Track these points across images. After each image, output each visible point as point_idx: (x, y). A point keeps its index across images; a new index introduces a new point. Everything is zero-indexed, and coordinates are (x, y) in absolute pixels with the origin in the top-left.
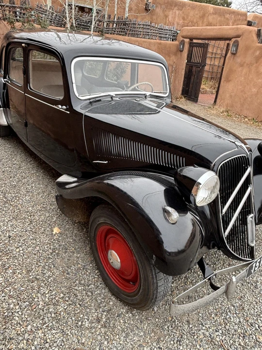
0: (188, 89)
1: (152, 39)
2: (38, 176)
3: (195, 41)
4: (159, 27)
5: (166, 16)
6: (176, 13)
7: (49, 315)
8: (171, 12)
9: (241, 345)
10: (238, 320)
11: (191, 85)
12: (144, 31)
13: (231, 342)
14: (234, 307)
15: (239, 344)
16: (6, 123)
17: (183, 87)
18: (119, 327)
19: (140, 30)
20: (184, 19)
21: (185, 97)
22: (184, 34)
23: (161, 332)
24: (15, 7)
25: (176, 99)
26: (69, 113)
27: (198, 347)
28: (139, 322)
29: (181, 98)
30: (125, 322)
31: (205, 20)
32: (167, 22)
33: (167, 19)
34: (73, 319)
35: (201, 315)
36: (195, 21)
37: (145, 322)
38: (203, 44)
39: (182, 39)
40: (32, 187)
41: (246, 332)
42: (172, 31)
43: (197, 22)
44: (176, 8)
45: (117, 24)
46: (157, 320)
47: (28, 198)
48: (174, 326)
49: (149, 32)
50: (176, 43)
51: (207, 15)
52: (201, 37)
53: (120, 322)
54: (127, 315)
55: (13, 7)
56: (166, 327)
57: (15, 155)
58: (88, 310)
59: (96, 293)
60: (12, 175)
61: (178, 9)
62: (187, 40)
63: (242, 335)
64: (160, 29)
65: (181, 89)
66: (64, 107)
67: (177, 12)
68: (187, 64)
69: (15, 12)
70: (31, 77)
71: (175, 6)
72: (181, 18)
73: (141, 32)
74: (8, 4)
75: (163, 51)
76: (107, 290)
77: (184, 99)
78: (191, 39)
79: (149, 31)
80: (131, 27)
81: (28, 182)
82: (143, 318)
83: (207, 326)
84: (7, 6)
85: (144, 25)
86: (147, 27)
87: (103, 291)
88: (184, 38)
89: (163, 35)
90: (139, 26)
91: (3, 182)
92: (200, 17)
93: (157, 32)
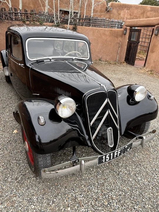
0: (129, 57)
1: (106, 28)
3: (133, 28)
4: (111, 21)
5: (119, 14)
6: (125, 11)
8: (122, 12)
9: (92, 205)
10: (97, 191)
11: (130, 55)
12: (102, 23)
13: (86, 202)
14: (98, 183)
15: (91, 204)
16: (8, 75)
17: (126, 56)
18: (26, 184)
19: (99, 23)
20: (130, 15)
21: (126, 62)
22: (127, 24)
23: (48, 190)
24: (27, 13)
25: (121, 63)
26: (24, 67)
27: (65, 201)
28: (38, 183)
29: (124, 63)
30: (30, 182)
31: (145, 15)
32: (120, 17)
33: (120, 16)
34: (4, 176)
35: (75, 185)
37: (41, 184)
38: (138, 29)
39: (125, 27)
41: (99, 198)
42: (119, 22)
43: (139, 17)
44: (126, 9)
45: (85, 20)
46: (48, 183)
48: (56, 188)
49: (104, 24)
50: (122, 29)
51: (146, 12)
52: (137, 25)
53: (28, 181)
54: (33, 179)
55: (26, 13)
56: (52, 188)
58: (13, 173)
59: (22, 165)
60: (5, 102)
61: (127, 10)
62: (128, 28)
63: (95, 200)
64: (111, 22)
65: (124, 57)
66: (22, 65)
67: (126, 11)
68: (128, 42)
69: (28, 16)
71: (125, 8)
72: (129, 15)
73: (99, 24)
74: (24, 12)
75: (113, 35)
76: (28, 165)
77: (125, 63)
78: (131, 27)
79: (105, 23)
80: (94, 21)
82: (41, 181)
83: (76, 191)
85: (101, 20)
86: (104, 21)
87: (26, 165)
88: (127, 26)
89: (113, 26)
90: (98, 21)
93: (110, 23)
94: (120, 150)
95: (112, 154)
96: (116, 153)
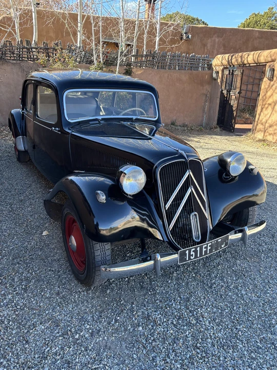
0: (224, 119)
5: (205, 45)
6: (215, 40)
7: (21, 286)
8: (209, 40)
9: (173, 324)
10: (179, 307)
11: (226, 115)
12: (175, 62)
13: (165, 320)
14: (180, 298)
15: (172, 323)
16: (23, 149)
17: (218, 117)
18: (73, 300)
20: (224, 46)
21: (220, 127)
23: (106, 307)
24: (48, 49)
25: (211, 129)
26: (60, 133)
27: (134, 319)
28: (91, 298)
29: (216, 128)
30: (79, 297)
31: (250, 45)
32: (206, 51)
33: (206, 48)
35: (146, 300)
36: (238, 47)
37: (95, 299)
40: (36, 201)
41: (182, 315)
42: (205, 60)
43: (240, 48)
44: (216, 35)
45: (145, 58)
46: (106, 299)
48: (119, 304)
49: (179, 64)
50: (210, 71)
51: (252, 40)
54: (82, 293)
55: (46, 49)
56: (112, 304)
58: (52, 287)
61: (218, 37)
63: (177, 317)
64: (191, 59)
65: (216, 118)
66: (57, 129)
67: (217, 40)
68: (221, 93)
71: (214, 34)
73: (170, 63)
75: (196, 81)
76: (72, 275)
77: (218, 129)
78: (226, 66)
79: (180, 62)
80: (160, 60)
81: (33, 197)
82: (95, 296)
83: (149, 308)
85: (174, 56)
87: (69, 276)
89: (194, 66)
92: (244, 43)
93: (189, 62)
94: (210, 244)
95: (198, 249)
96: (205, 248)
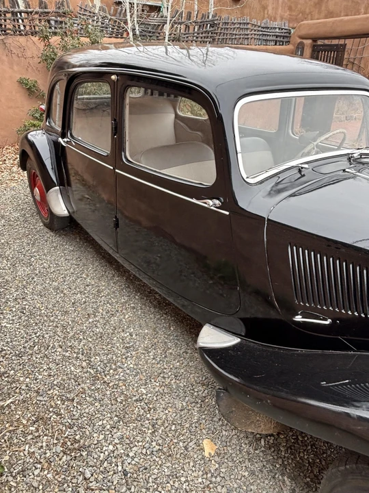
2: (134, 308)
3: (320, 42)
4: (263, 25)
5: (264, 8)
12: (241, 32)
19: (234, 32)
22: (303, 32)
24: (48, 13)
26: (227, 213)
32: (266, 16)
33: (266, 12)
36: (307, 11)
38: (337, 45)
39: (299, 40)
43: (310, 13)
45: (200, 26)
47: (131, 363)
49: (248, 35)
50: (290, 47)
52: (334, 35)
55: (46, 13)
57: (84, 265)
60: (90, 311)
62: (308, 42)
66: (217, 202)
69: (49, 21)
70: (127, 138)
72: (286, 8)
73: (236, 35)
74: (37, 9)
78: (315, 40)
79: (249, 32)
80: (222, 29)
84: (37, 13)
85: (240, 23)
86: (246, 27)
88: (303, 39)
90: (233, 27)
91: (79, 327)
92: (316, 4)
93: (261, 33)
